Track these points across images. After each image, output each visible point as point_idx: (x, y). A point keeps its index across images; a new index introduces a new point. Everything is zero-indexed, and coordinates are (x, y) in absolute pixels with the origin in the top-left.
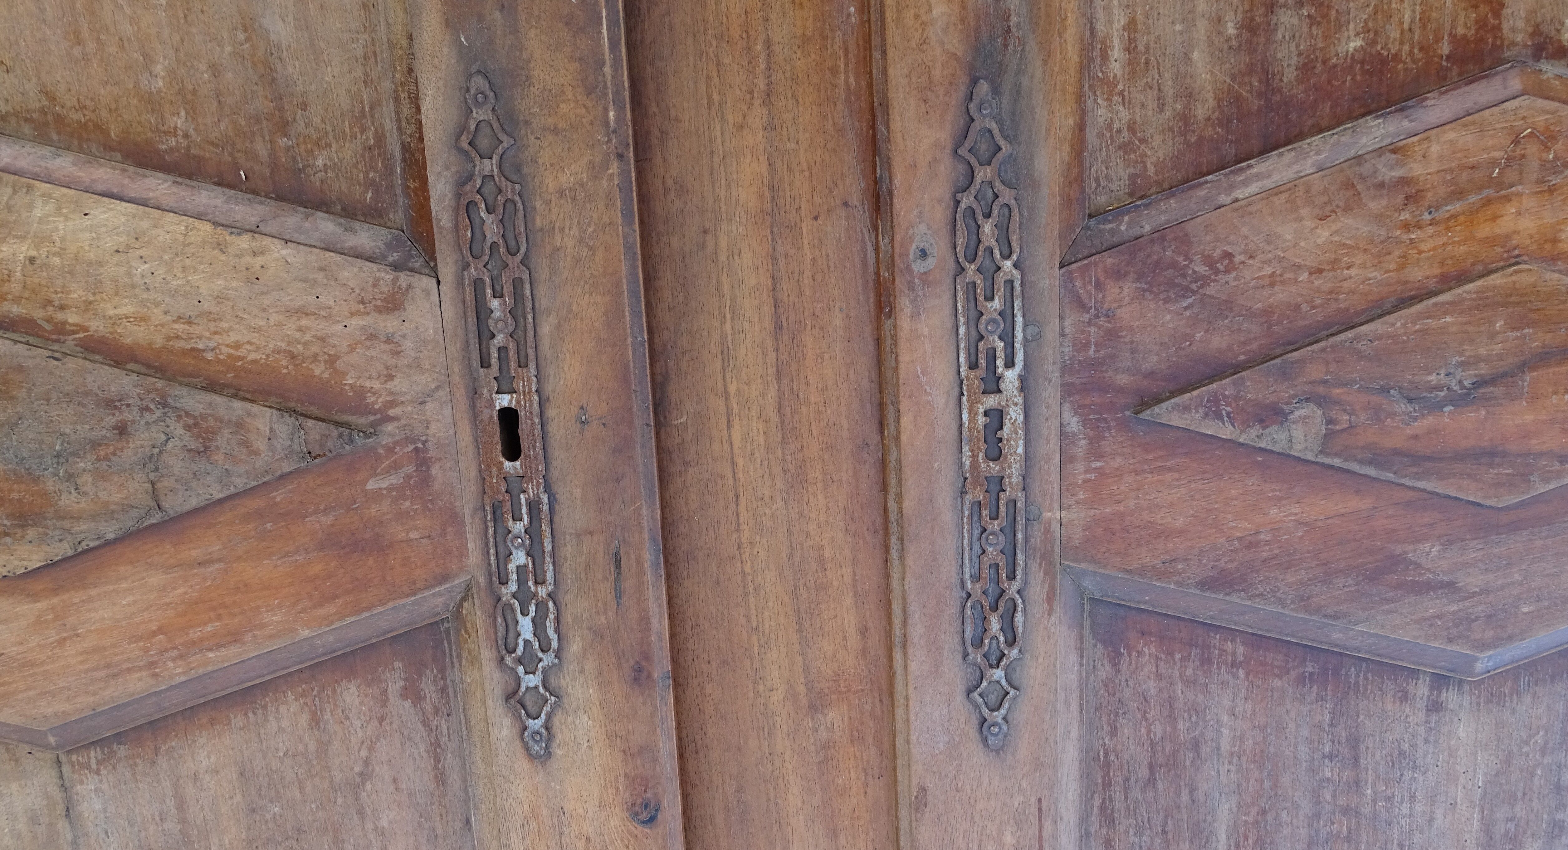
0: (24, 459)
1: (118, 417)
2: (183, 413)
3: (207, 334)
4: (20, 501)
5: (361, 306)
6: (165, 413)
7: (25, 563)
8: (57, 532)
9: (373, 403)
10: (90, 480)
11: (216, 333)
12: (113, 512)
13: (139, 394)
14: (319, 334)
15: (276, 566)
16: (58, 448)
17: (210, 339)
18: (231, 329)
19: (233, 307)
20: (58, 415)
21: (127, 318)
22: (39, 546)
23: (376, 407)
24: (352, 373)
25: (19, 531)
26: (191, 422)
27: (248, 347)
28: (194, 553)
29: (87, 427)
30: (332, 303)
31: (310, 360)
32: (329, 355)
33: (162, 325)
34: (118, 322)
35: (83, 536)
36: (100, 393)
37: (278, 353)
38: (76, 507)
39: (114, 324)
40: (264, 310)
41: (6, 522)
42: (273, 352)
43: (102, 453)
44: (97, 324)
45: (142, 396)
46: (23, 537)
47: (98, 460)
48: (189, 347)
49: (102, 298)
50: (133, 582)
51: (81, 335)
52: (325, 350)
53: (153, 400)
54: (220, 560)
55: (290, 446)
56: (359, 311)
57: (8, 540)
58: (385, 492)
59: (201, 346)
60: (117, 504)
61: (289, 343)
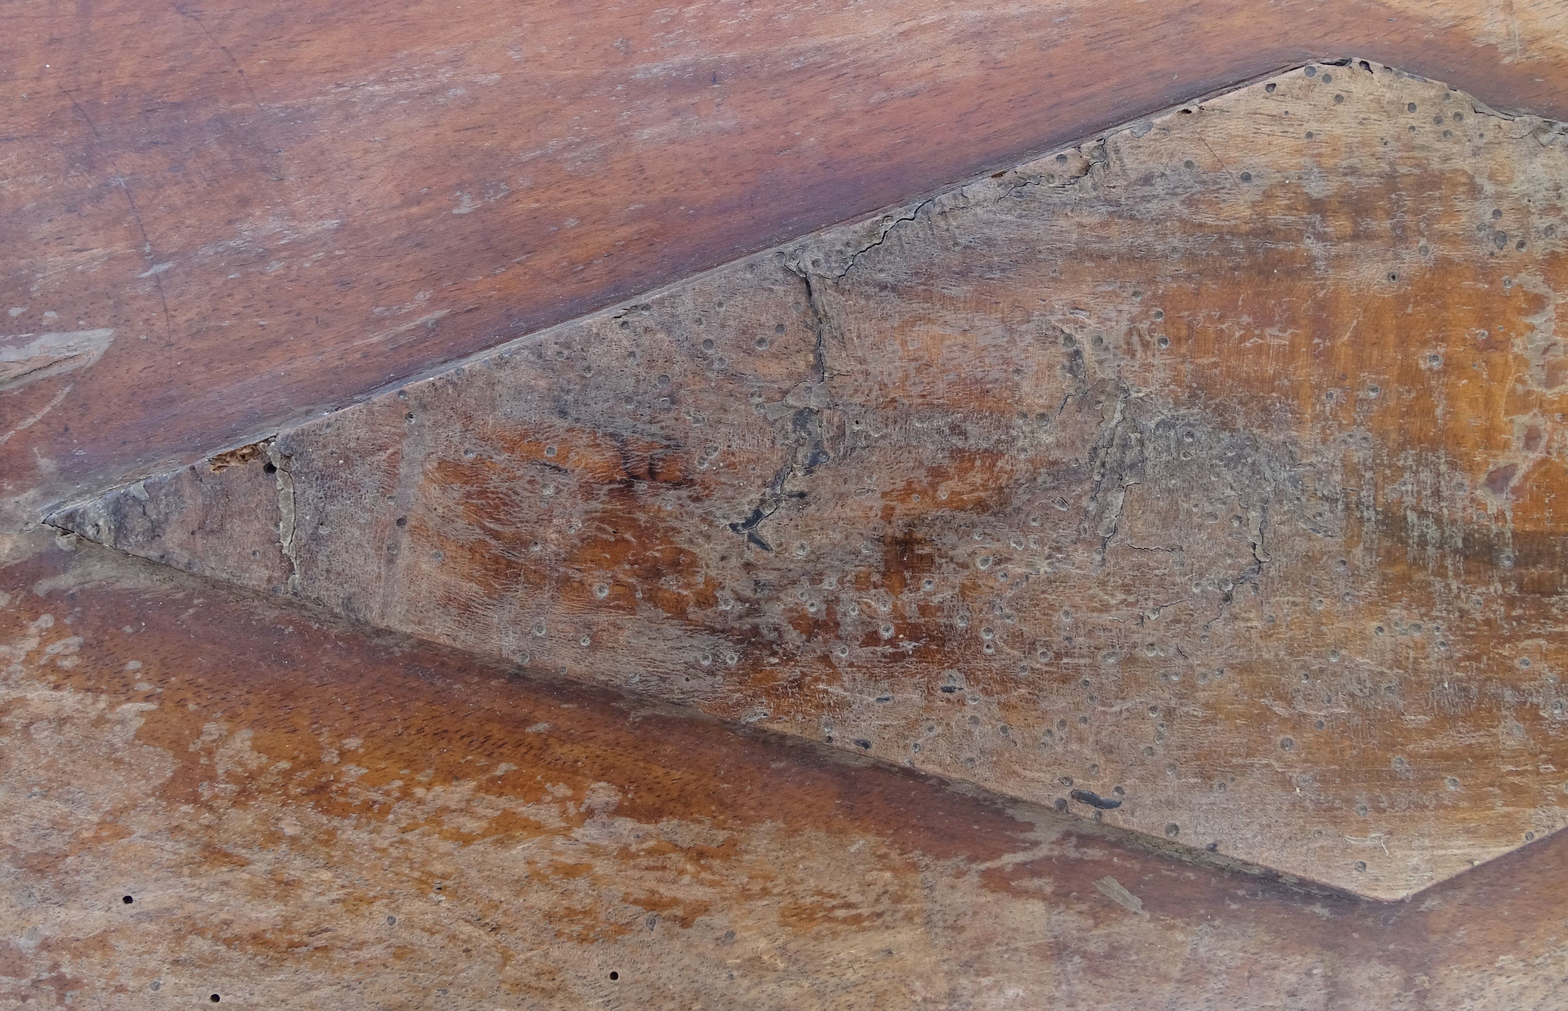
0: (1230, 463)
1: (908, 601)
2: (693, 612)
3: (601, 867)
4: (1264, 320)
5: (67, 971)
6: (754, 610)
7: (1271, 106)
8: (1154, 207)
9: (59, 632)
10: (1026, 387)
11: (571, 872)
12: (963, 274)
13: (834, 678)
14: (224, 873)
15: (455, 62)
16: (1118, 499)
17: (594, 851)
18: (521, 886)
19: (506, 958)
20: (1105, 608)
21: (857, 919)
22: (1219, 164)
23: (46, 621)
24: (118, 736)
25: (1277, 217)
26: (670, 584)
27: (470, 825)
28: (727, 119)
29: (1015, 569)
30: (168, 981)
31: (263, 782)
32: (194, 799)
33: (745, 895)
34: (885, 904)
35: (1072, 194)
36: (958, 681)
37: (368, 806)
38: (1082, 294)
39: (898, 899)
40: (402, 952)
41: (1316, 248)
42: (385, 810)
43: (977, 477)
44: (957, 898)
45: (820, 669)
46: (1268, 196)
47: (992, 455)
48: (667, 824)
49: (928, 982)
50: (941, 25)
51: (1009, 860)
52: (206, 817)
53: (789, 658)
54: (648, 89)
55: (330, 497)
56: (77, 954)
57: (1316, 189)
58: (50, 316)
59: (625, 826)
60: (948, 301)
61: (329, 838)
